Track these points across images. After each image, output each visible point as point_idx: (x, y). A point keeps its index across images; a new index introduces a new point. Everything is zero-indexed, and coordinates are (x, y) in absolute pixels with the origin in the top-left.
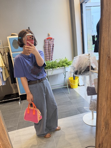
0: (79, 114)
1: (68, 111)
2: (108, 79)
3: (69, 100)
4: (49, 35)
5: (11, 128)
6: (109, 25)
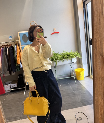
0: (82, 106)
1: (71, 103)
2: (103, 77)
3: (73, 91)
4: (54, 30)
5: (16, 117)
6: (100, 27)
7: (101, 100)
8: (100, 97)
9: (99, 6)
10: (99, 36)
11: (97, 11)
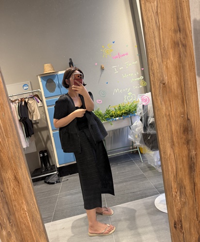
0: (157, 194)
1: (139, 191)
3: (141, 172)
6: (155, 43)
7: (169, 151)
8: (168, 145)
9: (151, 15)
10: (155, 56)
11: (149, 22)
